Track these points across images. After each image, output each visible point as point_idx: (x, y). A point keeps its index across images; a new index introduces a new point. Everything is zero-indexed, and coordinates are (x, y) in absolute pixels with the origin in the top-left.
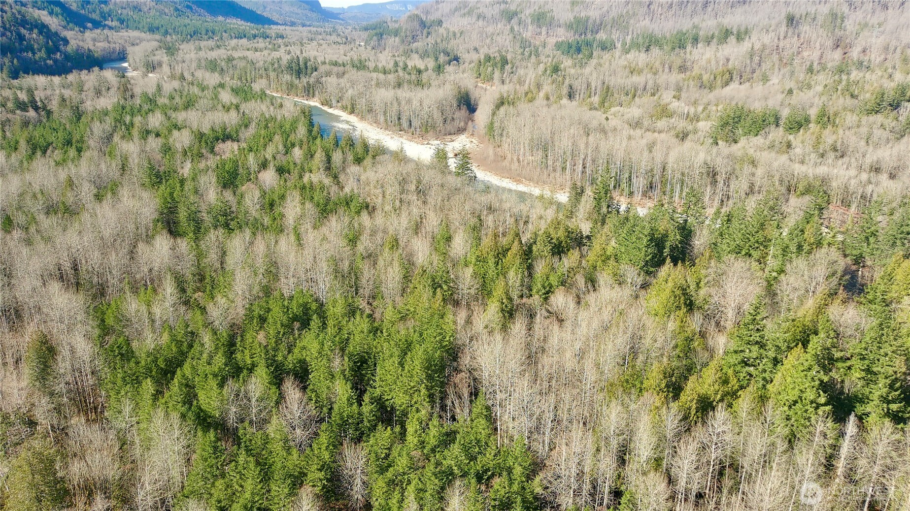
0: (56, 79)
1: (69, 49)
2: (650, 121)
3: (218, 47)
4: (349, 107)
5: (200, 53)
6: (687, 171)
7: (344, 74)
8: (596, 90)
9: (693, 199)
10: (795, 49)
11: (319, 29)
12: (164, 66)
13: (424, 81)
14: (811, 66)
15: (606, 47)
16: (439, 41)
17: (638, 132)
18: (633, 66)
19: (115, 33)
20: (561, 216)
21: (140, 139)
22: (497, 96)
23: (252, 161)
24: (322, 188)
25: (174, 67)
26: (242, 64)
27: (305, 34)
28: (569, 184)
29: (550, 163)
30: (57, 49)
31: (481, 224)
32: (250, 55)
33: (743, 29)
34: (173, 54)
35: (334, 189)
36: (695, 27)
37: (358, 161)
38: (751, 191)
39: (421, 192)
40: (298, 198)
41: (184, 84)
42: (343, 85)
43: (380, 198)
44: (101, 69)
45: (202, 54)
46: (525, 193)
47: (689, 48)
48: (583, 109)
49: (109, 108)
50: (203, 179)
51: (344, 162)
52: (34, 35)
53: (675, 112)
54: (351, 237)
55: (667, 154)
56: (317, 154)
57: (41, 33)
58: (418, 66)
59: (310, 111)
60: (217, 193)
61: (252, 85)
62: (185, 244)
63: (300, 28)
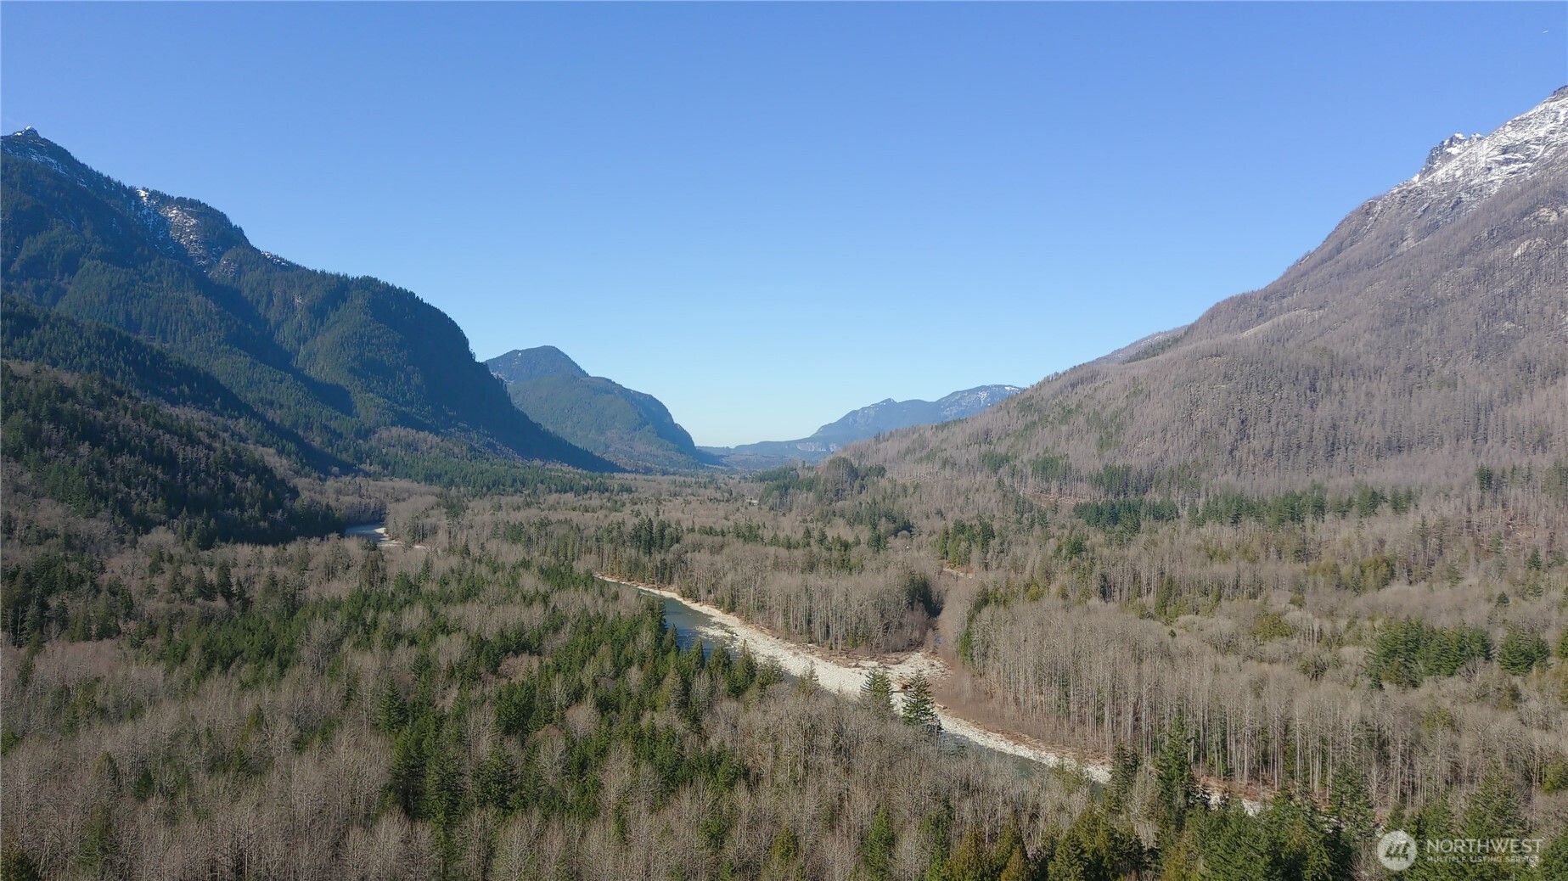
0: (269, 551)
1: (297, 504)
2: (1252, 641)
3: (529, 505)
4: (727, 600)
5: (499, 514)
6: (1330, 735)
7: (722, 547)
8: (1149, 584)
9: (1350, 789)
10: (1500, 527)
11: (689, 479)
12: (440, 533)
13: (853, 561)
14: (1535, 555)
15: (1163, 516)
16: (879, 499)
17: (1232, 660)
18: (1212, 547)
19: (372, 483)
20: (1098, 809)
21: (383, 648)
22: (977, 588)
23: (558, 687)
24: (672, 737)
25: (455, 537)
26: (561, 531)
27: (665, 486)
28: (1110, 747)
29: (1073, 708)
30: (279, 504)
31: (949, 816)
32: (576, 517)
33: (1402, 492)
34: (456, 515)
35: (692, 739)
36: (1316, 487)
37: (737, 692)
38: (1455, 777)
39: (843, 751)
40: (629, 754)
41: (467, 561)
42: (719, 565)
43: (770, 759)
44: (342, 536)
45: (501, 515)
46: (1029, 761)
47: (1309, 520)
48: (1129, 617)
49: (344, 598)
50: (473, 718)
51: (711, 694)
52: (249, 484)
53: (1295, 628)
54: (714, 830)
55: (1290, 702)
56: (666, 679)
57: (259, 480)
58: (844, 538)
59: (662, 607)
60: (494, 743)
61: (574, 563)
62: (428, 832)
63: (659, 477)
